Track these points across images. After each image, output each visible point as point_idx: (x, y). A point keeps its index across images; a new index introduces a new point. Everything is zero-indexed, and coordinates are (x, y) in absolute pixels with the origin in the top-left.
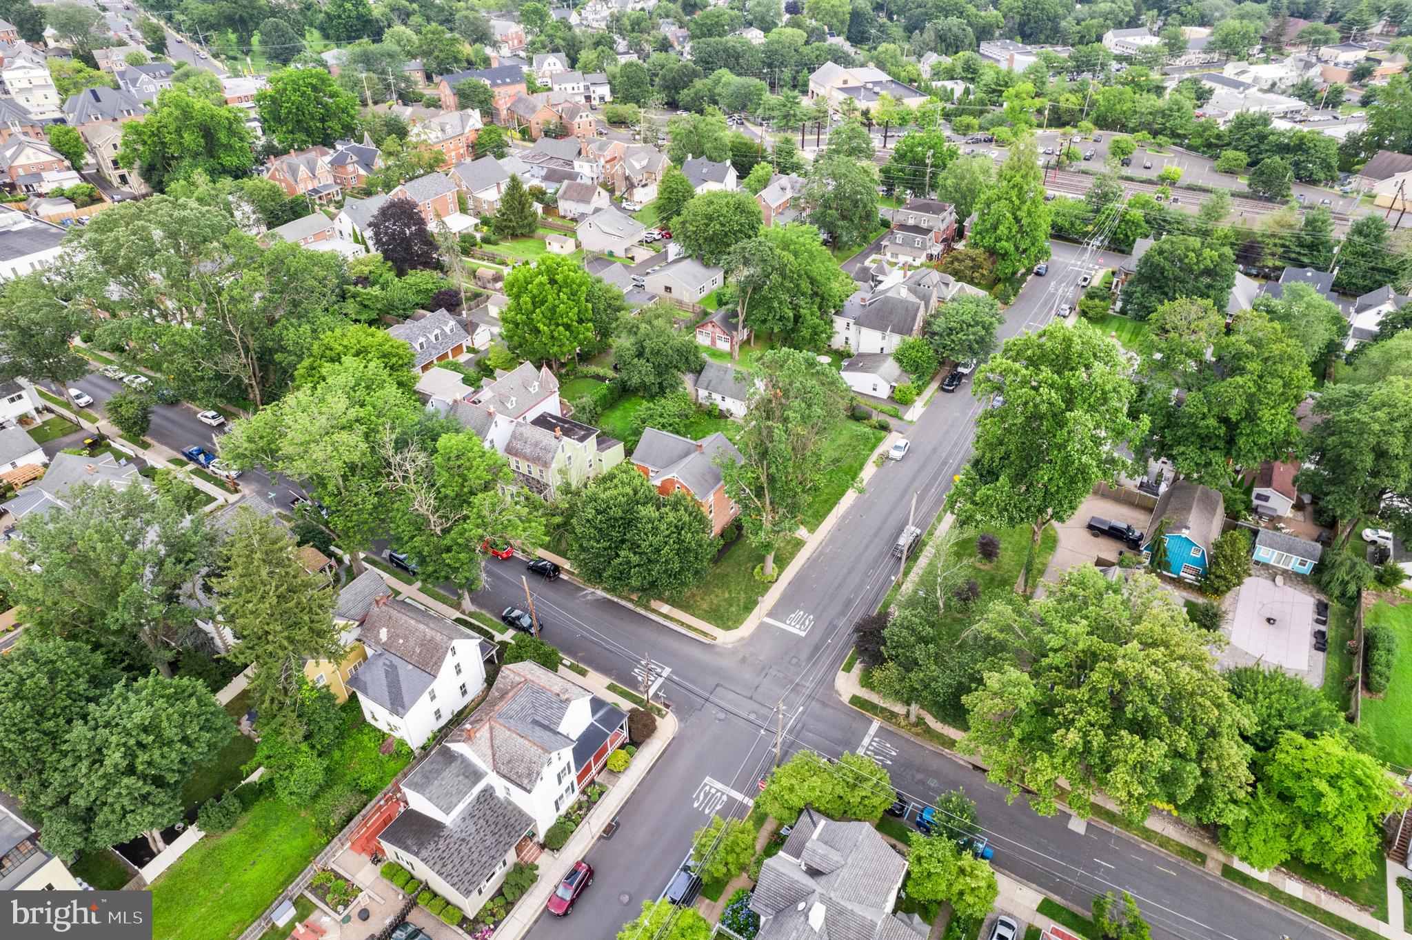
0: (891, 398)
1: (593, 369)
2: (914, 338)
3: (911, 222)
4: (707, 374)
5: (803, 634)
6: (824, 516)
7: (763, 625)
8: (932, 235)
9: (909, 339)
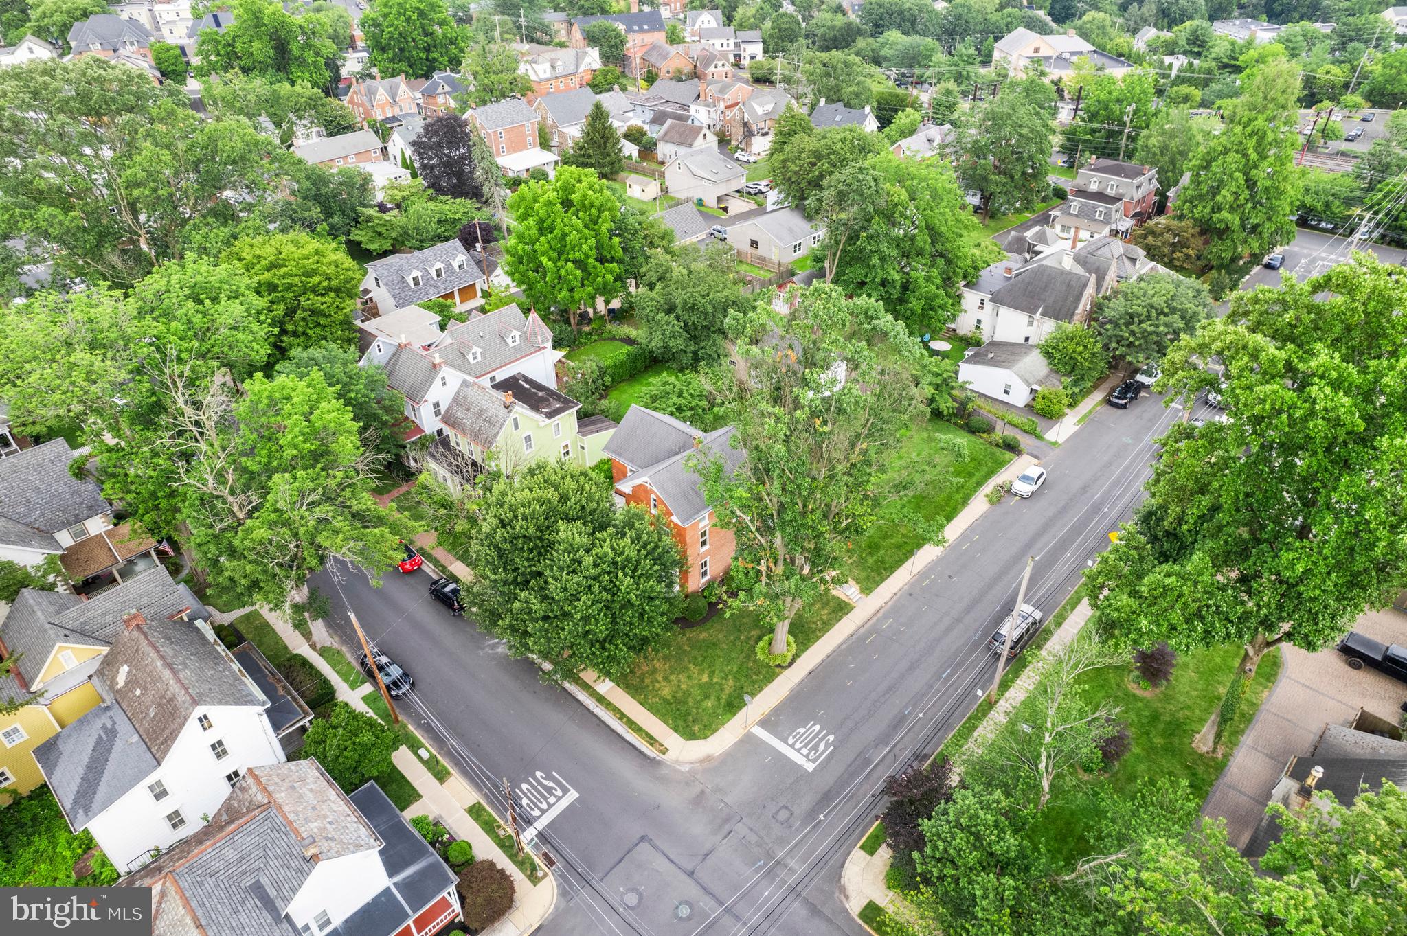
0: (1029, 407)
1: (625, 330)
2: (1075, 325)
3: (1094, 187)
5: (810, 767)
6: (892, 569)
7: (749, 739)
8: (1119, 205)
9: (1069, 327)
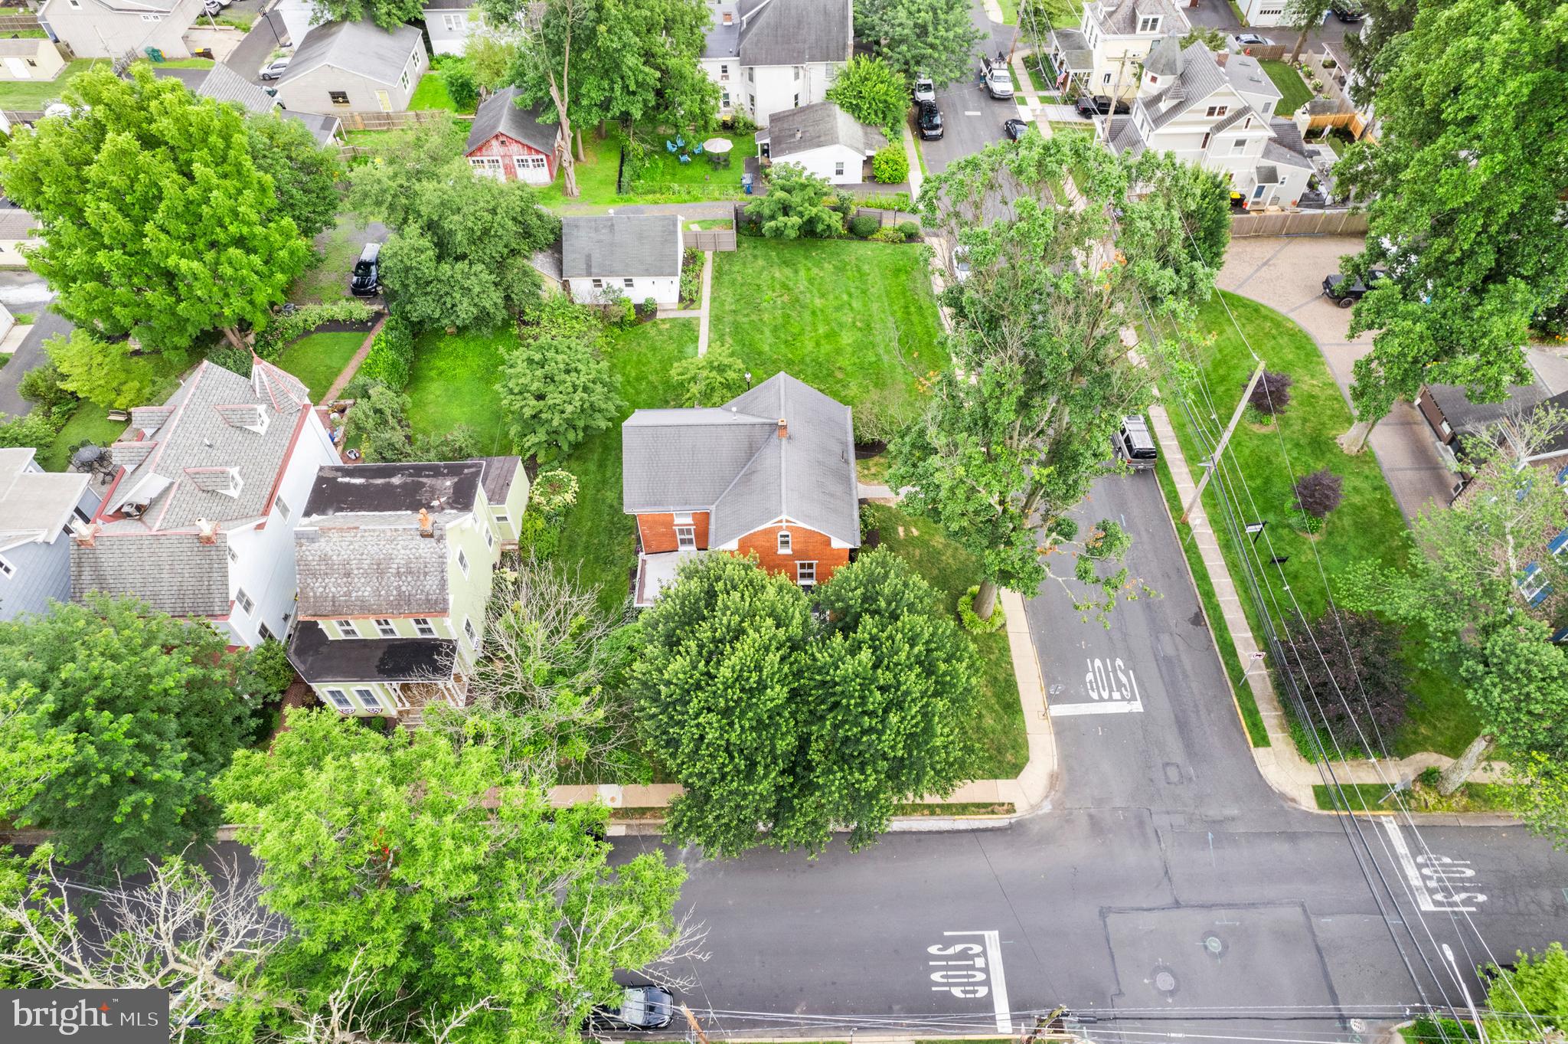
1: (312, 312)
4: (574, 247)
5: (1137, 706)
7: (1061, 727)
